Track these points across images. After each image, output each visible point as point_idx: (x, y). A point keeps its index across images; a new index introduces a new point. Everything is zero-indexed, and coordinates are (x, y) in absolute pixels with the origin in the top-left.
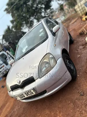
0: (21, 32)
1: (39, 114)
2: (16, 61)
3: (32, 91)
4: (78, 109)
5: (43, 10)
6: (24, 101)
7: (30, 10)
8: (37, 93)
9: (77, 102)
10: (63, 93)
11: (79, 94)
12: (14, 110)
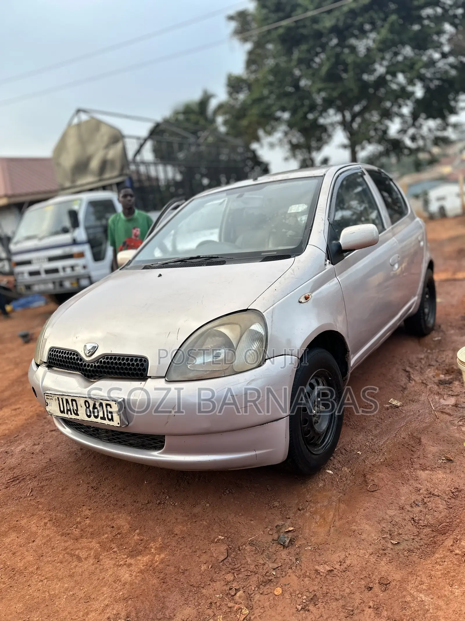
0: (247, 147)
1: (87, 512)
2: (131, 268)
3: (115, 408)
4: (230, 577)
5: (406, 110)
6: (67, 431)
7: (344, 76)
8: (127, 426)
9: (248, 554)
10: (225, 494)
11: (274, 535)
12: (12, 448)
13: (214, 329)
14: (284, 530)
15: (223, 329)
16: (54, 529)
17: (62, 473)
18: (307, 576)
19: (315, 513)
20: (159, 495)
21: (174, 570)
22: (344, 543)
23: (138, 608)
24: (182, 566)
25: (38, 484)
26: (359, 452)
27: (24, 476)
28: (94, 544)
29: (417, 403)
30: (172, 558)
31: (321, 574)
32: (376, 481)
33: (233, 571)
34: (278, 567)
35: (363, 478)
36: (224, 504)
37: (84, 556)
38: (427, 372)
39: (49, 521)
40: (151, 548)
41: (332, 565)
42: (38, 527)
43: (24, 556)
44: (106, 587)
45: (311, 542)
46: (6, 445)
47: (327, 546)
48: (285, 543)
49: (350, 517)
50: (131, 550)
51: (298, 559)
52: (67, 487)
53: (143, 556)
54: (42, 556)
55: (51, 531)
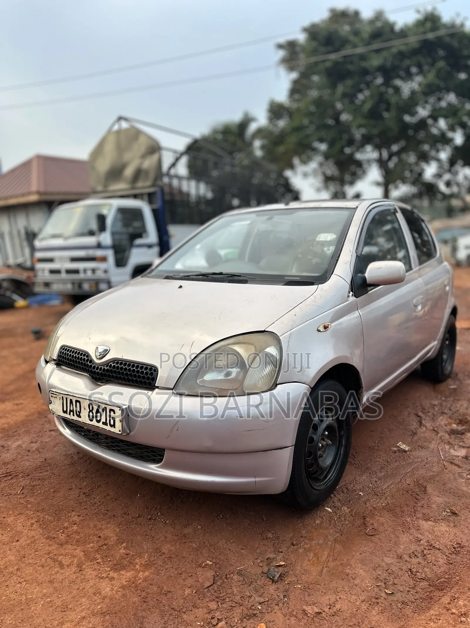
0: (280, 175)
1: (76, 518)
2: (153, 277)
3: (118, 415)
4: (213, 605)
5: (444, 155)
6: (67, 432)
7: (386, 115)
8: (128, 434)
9: (235, 584)
10: (219, 519)
11: (264, 567)
12: (9, 443)
13: (229, 346)
14: (275, 564)
15: (237, 348)
16: (39, 531)
17: (56, 475)
18: (294, 615)
19: (309, 550)
20: (151, 510)
21: (157, 590)
22: (335, 585)
23: (115, 624)
24: (165, 588)
25: (30, 483)
26: (361, 493)
27: (17, 473)
28: (79, 552)
29: (425, 450)
30: (156, 577)
31: (309, 615)
32: (375, 525)
33: (217, 600)
34: (264, 602)
35: (362, 521)
36: (216, 529)
37: (67, 563)
38: (439, 420)
39: (36, 522)
40: (137, 564)
41: (321, 607)
42: (24, 526)
43: (6, 555)
44: (85, 598)
45: (302, 580)
46: (3, 439)
47: (318, 586)
48: (274, 577)
49: (345, 560)
50: (115, 564)
51: (286, 596)
52: (59, 490)
53: (127, 571)
54: (24, 557)
55: (37, 533)
